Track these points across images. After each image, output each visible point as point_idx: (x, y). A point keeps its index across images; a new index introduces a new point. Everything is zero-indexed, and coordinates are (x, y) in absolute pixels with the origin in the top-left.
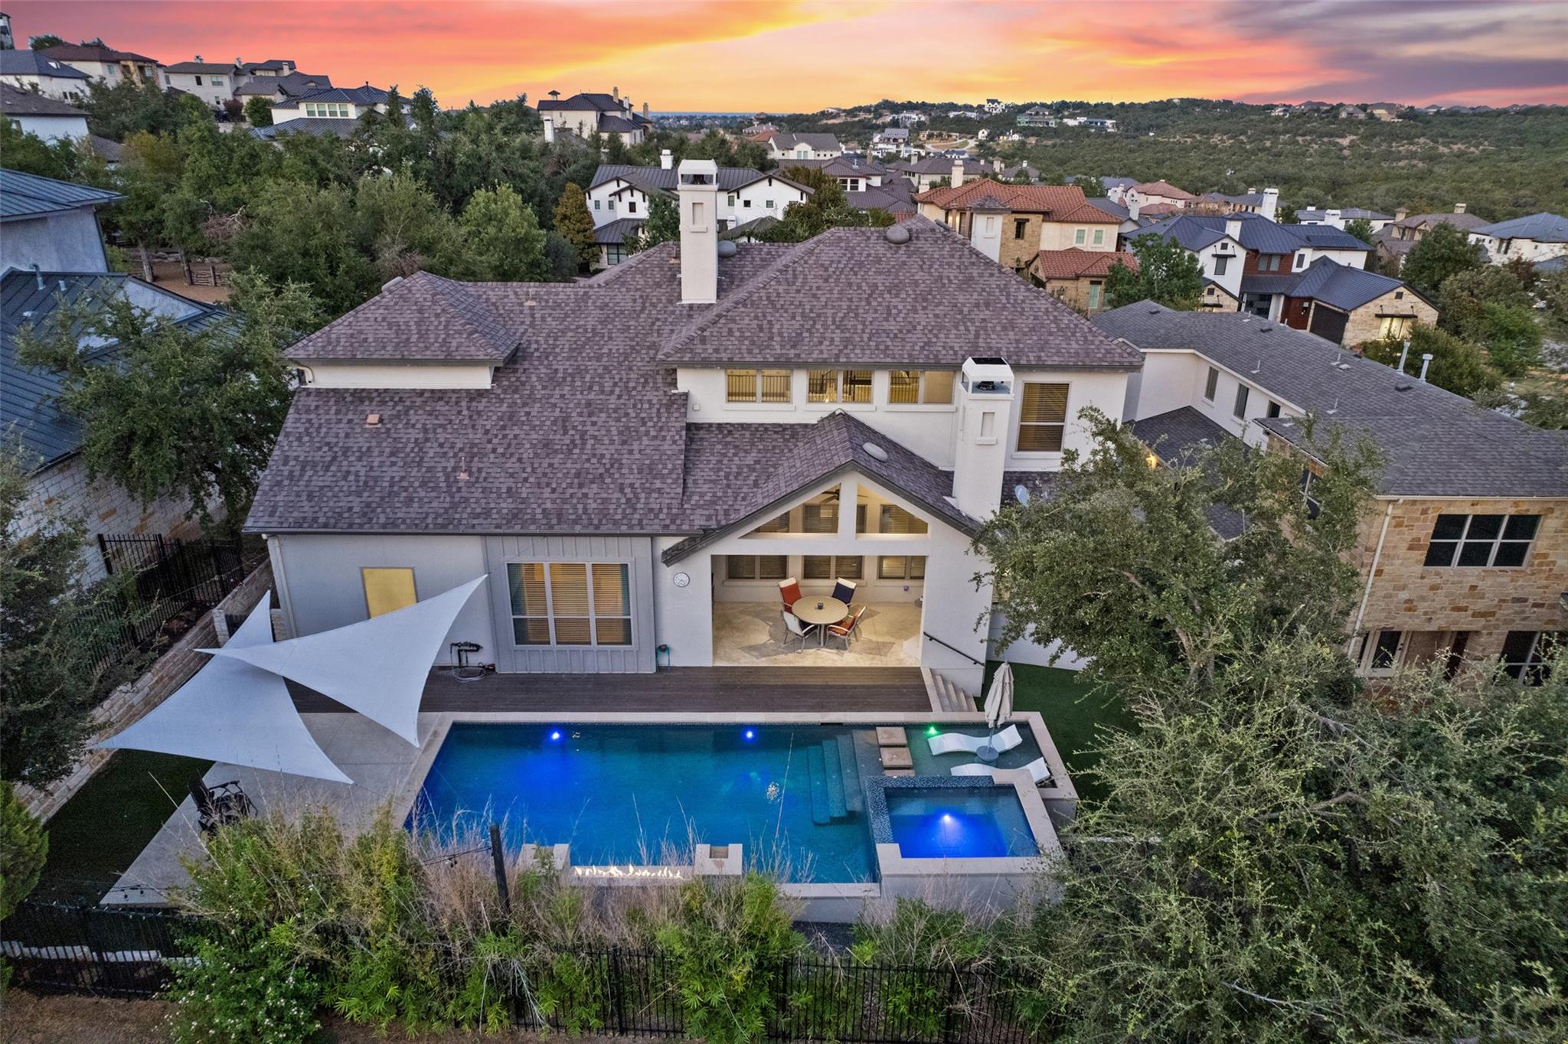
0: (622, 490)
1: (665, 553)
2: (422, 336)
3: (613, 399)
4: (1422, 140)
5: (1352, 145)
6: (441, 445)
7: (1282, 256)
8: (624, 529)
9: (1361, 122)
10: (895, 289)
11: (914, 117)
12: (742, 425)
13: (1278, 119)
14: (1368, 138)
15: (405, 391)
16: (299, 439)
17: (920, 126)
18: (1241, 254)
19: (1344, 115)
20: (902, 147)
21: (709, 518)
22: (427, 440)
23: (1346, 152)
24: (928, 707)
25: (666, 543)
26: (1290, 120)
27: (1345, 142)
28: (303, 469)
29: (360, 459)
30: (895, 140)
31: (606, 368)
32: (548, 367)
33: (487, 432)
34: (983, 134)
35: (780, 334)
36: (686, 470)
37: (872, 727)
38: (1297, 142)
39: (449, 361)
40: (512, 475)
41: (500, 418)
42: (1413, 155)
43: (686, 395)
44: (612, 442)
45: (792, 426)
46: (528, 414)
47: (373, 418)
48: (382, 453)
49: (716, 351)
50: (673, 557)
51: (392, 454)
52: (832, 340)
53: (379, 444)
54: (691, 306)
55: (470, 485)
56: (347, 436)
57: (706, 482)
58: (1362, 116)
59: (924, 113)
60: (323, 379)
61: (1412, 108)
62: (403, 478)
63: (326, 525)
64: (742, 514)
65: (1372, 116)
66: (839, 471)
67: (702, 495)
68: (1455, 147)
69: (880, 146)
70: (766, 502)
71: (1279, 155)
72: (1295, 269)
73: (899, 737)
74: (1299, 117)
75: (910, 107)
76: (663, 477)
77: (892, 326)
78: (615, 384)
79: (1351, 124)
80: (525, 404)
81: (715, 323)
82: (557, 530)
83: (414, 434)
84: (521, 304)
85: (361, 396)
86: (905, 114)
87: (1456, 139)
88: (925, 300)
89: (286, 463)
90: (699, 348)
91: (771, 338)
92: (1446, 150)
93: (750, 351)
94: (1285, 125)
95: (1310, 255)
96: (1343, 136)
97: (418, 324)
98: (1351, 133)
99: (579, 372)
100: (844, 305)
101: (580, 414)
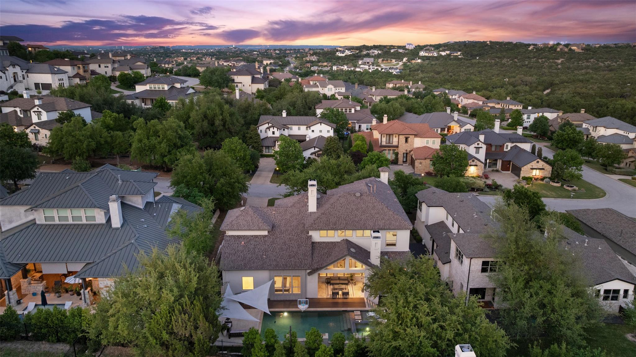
0: (299, 259)
1: (308, 273)
2: (253, 224)
3: (295, 237)
4: (592, 60)
5: (562, 63)
6: (259, 249)
7: (501, 146)
8: (300, 268)
9: (566, 53)
10: (357, 209)
11: (376, 52)
12: (323, 242)
13: (531, 51)
14: (569, 59)
15: (249, 236)
16: (227, 248)
17: (378, 56)
18: (484, 147)
19: (558, 49)
20: (371, 67)
21: (318, 266)
22: (255, 248)
23: (560, 66)
24: (365, 307)
25: (308, 271)
26: (536, 52)
27: (559, 61)
28: (229, 255)
29: (241, 252)
30: (368, 63)
31: (293, 229)
32: (280, 229)
33: (268, 246)
34: (405, 60)
35: (332, 222)
36: (312, 255)
37: (353, 311)
38: (539, 62)
39: (259, 229)
40: (275, 256)
41: (271, 242)
42: (587, 67)
43: (311, 236)
44: (296, 248)
45: (335, 242)
46: (277, 241)
47: (243, 243)
48: (246, 251)
49: (318, 226)
50: (310, 274)
51: (248, 251)
52: (343, 223)
53: (245, 249)
54: (311, 212)
55: (266, 258)
56: (238, 247)
57: (317, 257)
58: (566, 50)
59: (380, 50)
60: (229, 233)
61: (588, 45)
62: (251, 257)
63: (237, 268)
64: (325, 265)
65: (570, 49)
66: (346, 256)
67: (316, 260)
68: (606, 63)
69: (362, 66)
70: (330, 262)
71: (531, 68)
72: (505, 150)
73: (359, 313)
74: (540, 50)
75: (375, 47)
76: (307, 256)
77: (356, 219)
78: (295, 233)
79: (562, 54)
80: (276, 239)
81: (317, 219)
82: (286, 269)
83: (252, 246)
84: (272, 213)
85: (239, 237)
86: (372, 51)
87: (607, 59)
88: (364, 212)
89: (225, 254)
90: (314, 226)
91: (330, 223)
92: (602, 65)
93: (325, 226)
94: (534, 54)
95: (510, 145)
96: (558, 59)
97: (251, 220)
98: (562, 58)
99: (287, 230)
100: (346, 214)
101: (288, 241)
